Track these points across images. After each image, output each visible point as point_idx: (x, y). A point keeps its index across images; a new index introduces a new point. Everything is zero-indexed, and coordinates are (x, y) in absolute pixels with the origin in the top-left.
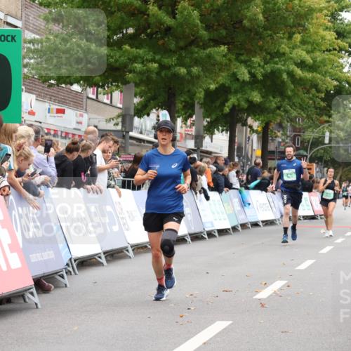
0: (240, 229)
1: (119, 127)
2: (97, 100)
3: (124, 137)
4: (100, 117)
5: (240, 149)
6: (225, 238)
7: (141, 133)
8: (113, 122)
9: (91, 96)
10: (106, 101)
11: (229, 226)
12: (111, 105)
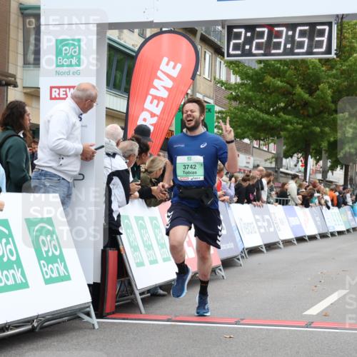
0: (352, 231)
1: (273, 165)
2: (259, 149)
3: (276, 172)
4: (260, 159)
5: (351, 179)
6: (342, 237)
7: (287, 169)
8: (268, 161)
9: (255, 146)
10: (265, 149)
11: (345, 229)
12: (268, 151)
